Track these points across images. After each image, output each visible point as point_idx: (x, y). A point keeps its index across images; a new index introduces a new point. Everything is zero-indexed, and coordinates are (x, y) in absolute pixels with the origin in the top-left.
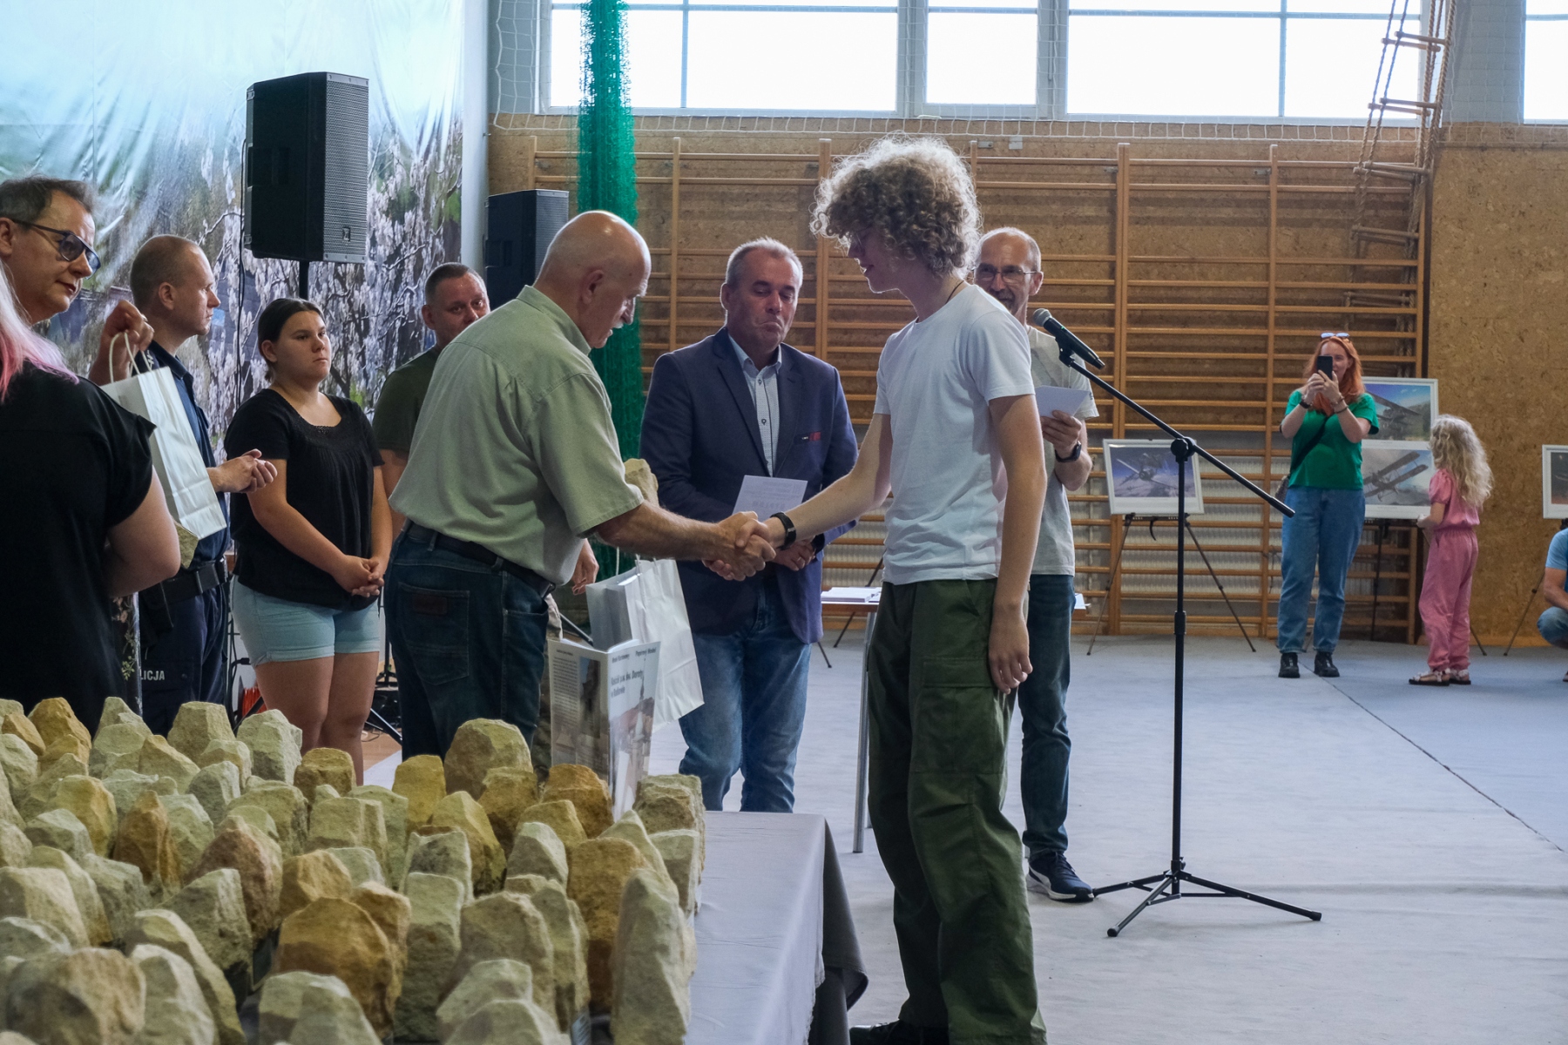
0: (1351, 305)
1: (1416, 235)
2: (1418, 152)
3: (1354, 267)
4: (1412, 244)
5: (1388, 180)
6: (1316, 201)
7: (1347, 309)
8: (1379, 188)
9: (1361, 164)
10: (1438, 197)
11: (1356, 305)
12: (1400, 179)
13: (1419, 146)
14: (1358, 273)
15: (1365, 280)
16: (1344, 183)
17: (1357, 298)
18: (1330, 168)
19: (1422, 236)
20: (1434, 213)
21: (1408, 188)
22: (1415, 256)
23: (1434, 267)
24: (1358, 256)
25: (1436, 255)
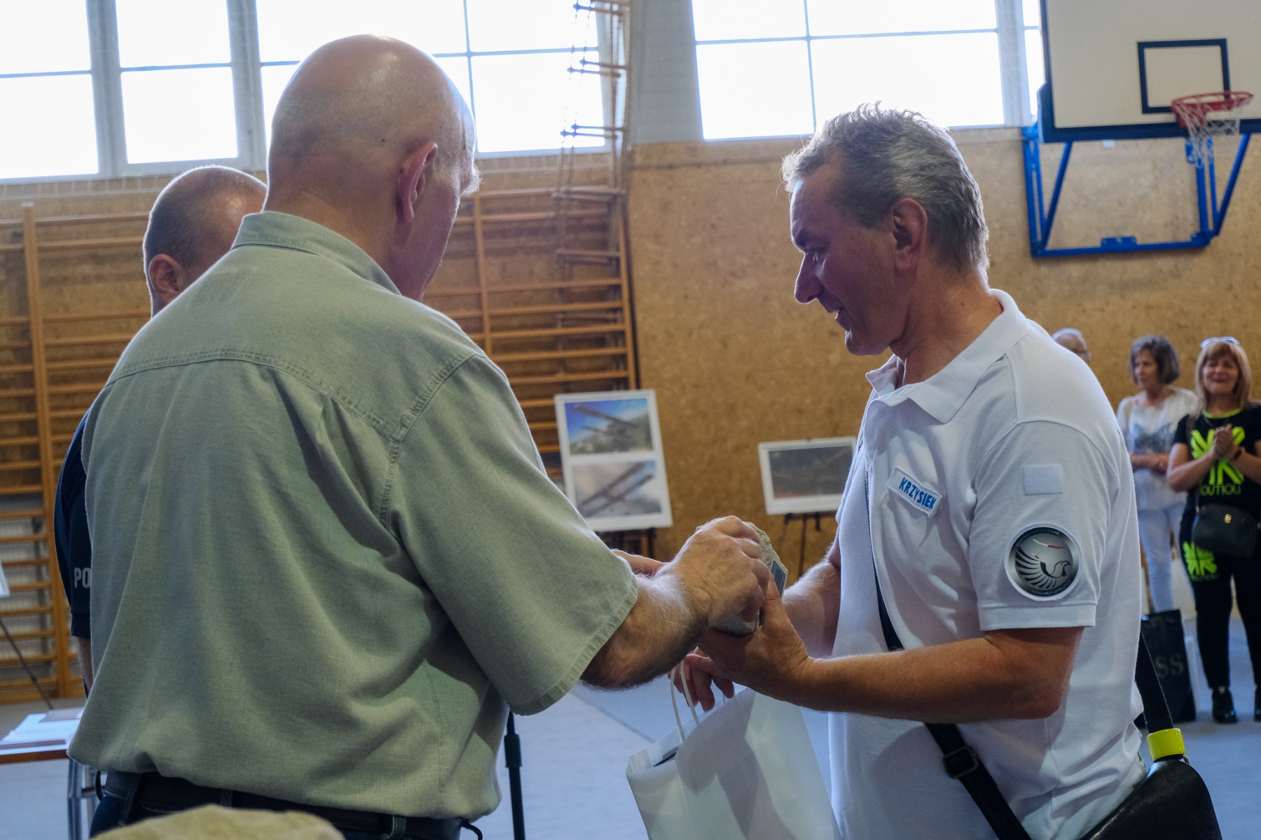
0: (564, 326)
1: (617, 254)
2: (610, 176)
3: (561, 290)
4: (614, 263)
5: (584, 204)
6: (519, 230)
7: (559, 331)
8: (577, 212)
9: (558, 191)
10: (634, 217)
11: (568, 326)
12: (597, 203)
13: (611, 169)
14: (565, 295)
15: (571, 301)
16: (544, 209)
17: (569, 320)
18: (528, 196)
19: (622, 254)
20: (632, 232)
21: (604, 210)
22: (617, 274)
23: (638, 285)
24: (563, 279)
25: (638, 272)
